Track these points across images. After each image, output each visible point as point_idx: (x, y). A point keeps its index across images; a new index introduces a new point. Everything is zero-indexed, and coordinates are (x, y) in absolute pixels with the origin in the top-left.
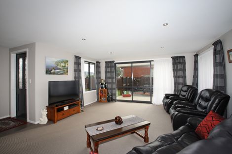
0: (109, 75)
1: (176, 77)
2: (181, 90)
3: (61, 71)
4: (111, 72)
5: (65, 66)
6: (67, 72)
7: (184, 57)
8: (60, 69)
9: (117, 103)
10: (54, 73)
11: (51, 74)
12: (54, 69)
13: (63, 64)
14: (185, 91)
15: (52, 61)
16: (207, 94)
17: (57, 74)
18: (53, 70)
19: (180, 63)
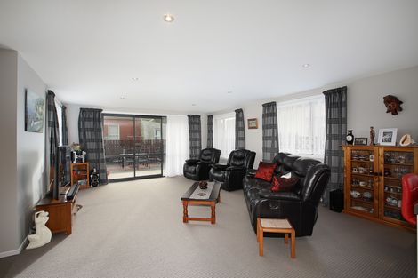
2: (202, 154)
4: (96, 130)
5: (42, 114)
7: (199, 117)
8: (38, 120)
11: (31, 129)
12: (33, 118)
13: (40, 109)
14: (209, 155)
15: (33, 99)
18: (33, 122)
19: (196, 123)
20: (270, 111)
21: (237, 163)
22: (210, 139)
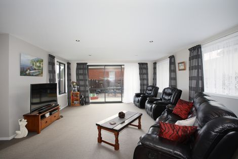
0: (81, 77)
1: (142, 79)
2: (147, 89)
3: (36, 72)
4: (84, 74)
5: (40, 67)
6: (42, 73)
7: (147, 64)
8: (35, 69)
9: (91, 105)
10: (29, 75)
11: (26, 75)
12: (29, 69)
13: (38, 64)
14: (151, 90)
15: (27, 59)
16: (170, 91)
17: (32, 76)
18: (28, 71)
19: (144, 68)
20: (195, 53)
21: (167, 98)
22: (155, 79)
